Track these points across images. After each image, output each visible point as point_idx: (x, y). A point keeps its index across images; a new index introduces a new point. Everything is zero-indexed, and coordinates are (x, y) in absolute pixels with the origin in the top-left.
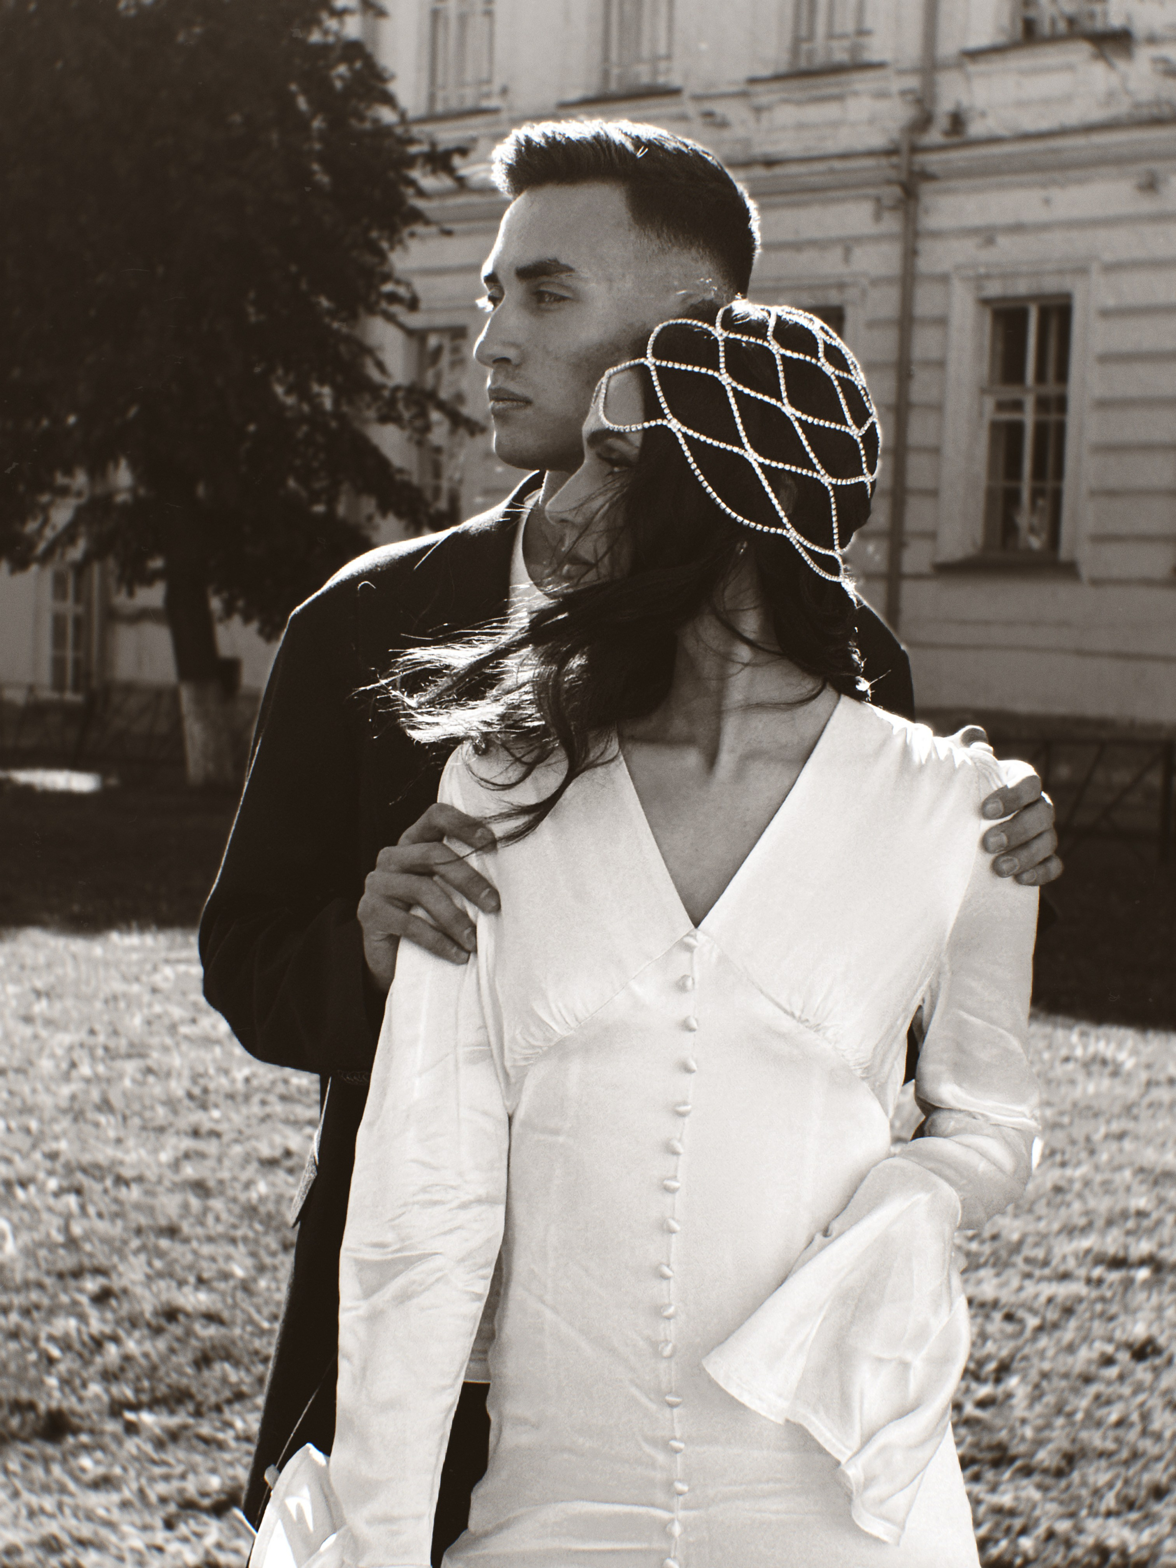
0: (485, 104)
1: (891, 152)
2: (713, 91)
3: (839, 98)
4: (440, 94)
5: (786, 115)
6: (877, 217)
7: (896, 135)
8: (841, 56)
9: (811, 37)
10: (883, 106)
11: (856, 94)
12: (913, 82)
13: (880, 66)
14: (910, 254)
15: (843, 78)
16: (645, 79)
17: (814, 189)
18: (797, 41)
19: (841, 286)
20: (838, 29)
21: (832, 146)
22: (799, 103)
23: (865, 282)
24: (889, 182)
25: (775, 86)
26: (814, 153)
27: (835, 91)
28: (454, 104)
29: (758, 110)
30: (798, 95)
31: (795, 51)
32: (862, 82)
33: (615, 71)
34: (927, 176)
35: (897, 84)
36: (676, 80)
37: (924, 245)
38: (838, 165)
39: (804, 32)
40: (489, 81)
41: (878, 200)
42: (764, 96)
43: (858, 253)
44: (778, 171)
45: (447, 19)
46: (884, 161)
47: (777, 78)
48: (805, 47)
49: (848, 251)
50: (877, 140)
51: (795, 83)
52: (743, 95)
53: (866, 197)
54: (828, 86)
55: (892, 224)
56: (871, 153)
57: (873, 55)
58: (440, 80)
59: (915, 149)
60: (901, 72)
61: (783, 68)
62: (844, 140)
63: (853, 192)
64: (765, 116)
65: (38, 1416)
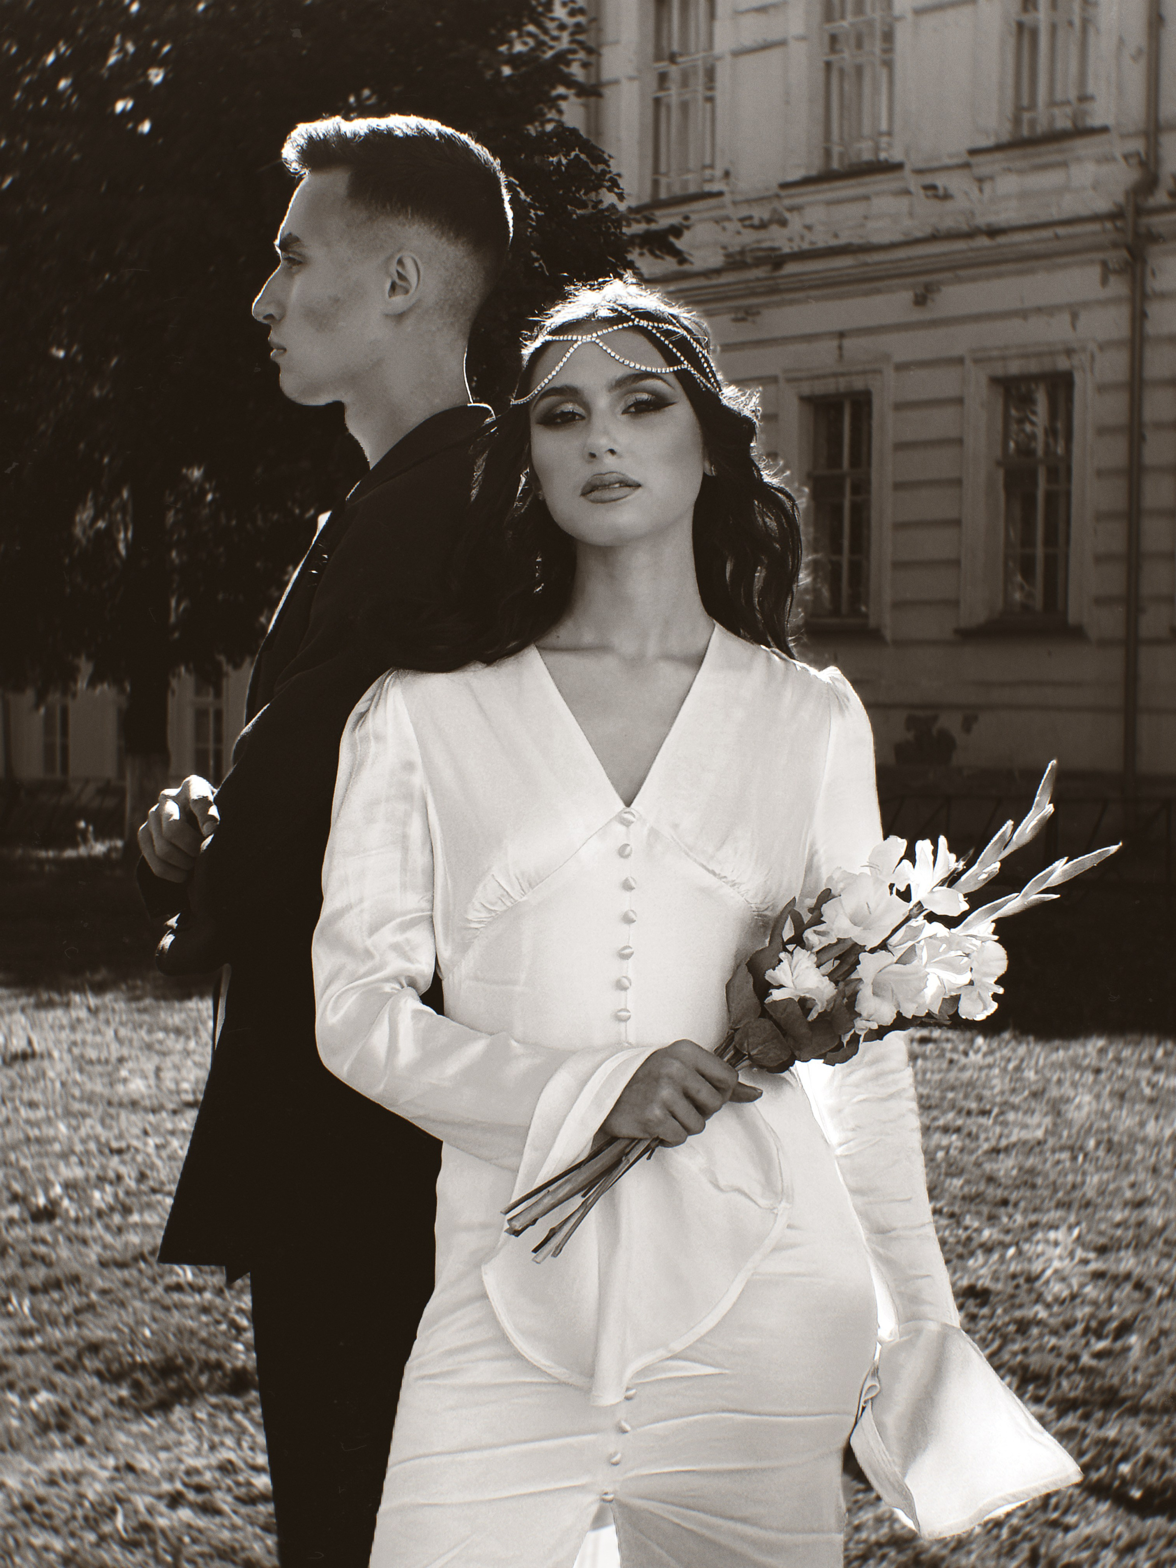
0: (708, 188)
1: (1115, 216)
2: (935, 164)
3: (1064, 164)
4: (663, 181)
5: (1008, 184)
6: (1104, 281)
7: (1120, 198)
8: (1063, 123)
9: (1033, 106)
10: (1105, 169)
11: (1079, 160)
12: (1138, 145)
13: (1104, 130)
14: (1139, 317)
15: (1067, 144)
16: (867, 156)
17: (1037, 257)
18: (1019, 110)
19: (1069, 352)
20: (1059, 96)
21: (1055, 214)
22: (1021, 172)
23: (1092, 346)
24: (1115, 245)
25: (998, 156)
26: (1035, 221)
27: (1058, 158)
28: (677, 190)
29: (980, 180)
30: (1019, 164)
31: (1017, 121)
32: (1082, 147)
33: (836, 150)
34: (1153, 238)
35: (1119, 147)
36: (896, 155)
37: (1154, 309)
38: (1061, 231)
39: (1025, 102)
40: (712, 166)
41: (1104, 264)
42: (985, 165)
43: (1084, 318)
44: (1002, 240)
45: (669, 107)
46: (1109, 225)
47: (999, 148)
48: (1026, 116)
49: (1075, 317)
50: (1102, 205)
51: (1017, 152)
52: (967, 166)
53: (1092, 262)
54: (1049, 153)
55: (1119, 287)
56: (1095, 218)
57: (1096, 121)
58: (663, 168)
59: (1140, 211)
60: (1124, 136)
61: (1005, 137)
62: (1070, 206)
63: (1078, 258)
64: (987, 187)
65: (225, 1375)
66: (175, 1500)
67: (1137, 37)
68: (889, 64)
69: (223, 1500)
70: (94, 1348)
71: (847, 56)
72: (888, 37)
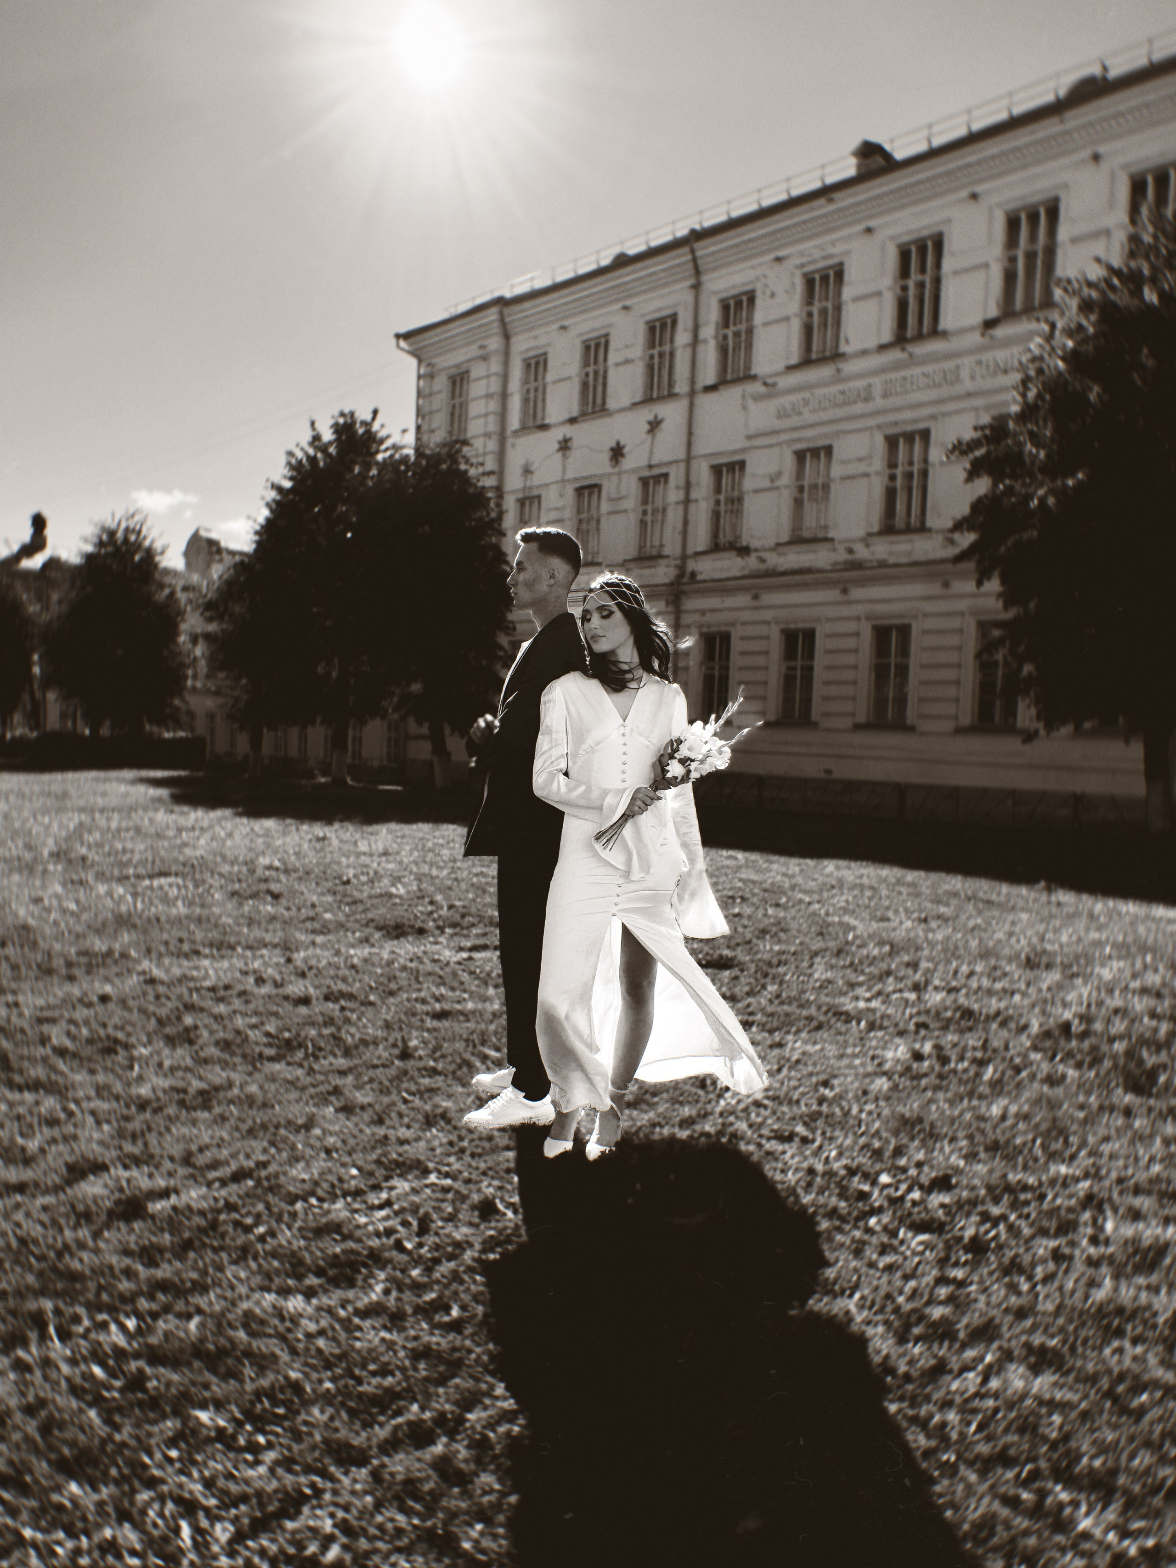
1: (671, 584)
3: (655, 567)
5: (637, 571)
7: (673, 579)
8: (654, 552)
9: (645, 547)
10: (669, 570)
11: (660, 566)
12: (678, 562)
13: (668, 557)
15: (655, 560)
16: (590, 559)
18: (640, 548)
20: (654, 544)
25: (634, 562)
27: (653, 564)
30: (641, 566)
31: (640, 551)
32: (663, 562)
34: (683, 593)
35: (673, 563)
36: (600, 560)
39: (643, 546)
42: (630, 565)
46: (669, 588)
48: (643, 550)
50: (667, 581)
51: (640, 561)
52: (623, 565)
53: (663, 599)
54: (651, 563)
55: (671, 608)
56: (664, 585)
57: (665, 553)
59: (679, 584)
60: (675, 559)
61: (638, 555)
62: (660, 580)
66: (411, 960)
67: (680, 527)
68: (598, 530)
69: (425, 960)
70: (372, 920)
71: (584, 526)
72: (598, 521)
